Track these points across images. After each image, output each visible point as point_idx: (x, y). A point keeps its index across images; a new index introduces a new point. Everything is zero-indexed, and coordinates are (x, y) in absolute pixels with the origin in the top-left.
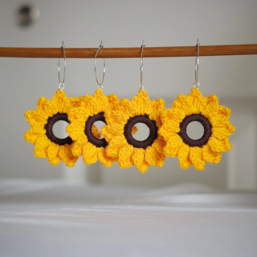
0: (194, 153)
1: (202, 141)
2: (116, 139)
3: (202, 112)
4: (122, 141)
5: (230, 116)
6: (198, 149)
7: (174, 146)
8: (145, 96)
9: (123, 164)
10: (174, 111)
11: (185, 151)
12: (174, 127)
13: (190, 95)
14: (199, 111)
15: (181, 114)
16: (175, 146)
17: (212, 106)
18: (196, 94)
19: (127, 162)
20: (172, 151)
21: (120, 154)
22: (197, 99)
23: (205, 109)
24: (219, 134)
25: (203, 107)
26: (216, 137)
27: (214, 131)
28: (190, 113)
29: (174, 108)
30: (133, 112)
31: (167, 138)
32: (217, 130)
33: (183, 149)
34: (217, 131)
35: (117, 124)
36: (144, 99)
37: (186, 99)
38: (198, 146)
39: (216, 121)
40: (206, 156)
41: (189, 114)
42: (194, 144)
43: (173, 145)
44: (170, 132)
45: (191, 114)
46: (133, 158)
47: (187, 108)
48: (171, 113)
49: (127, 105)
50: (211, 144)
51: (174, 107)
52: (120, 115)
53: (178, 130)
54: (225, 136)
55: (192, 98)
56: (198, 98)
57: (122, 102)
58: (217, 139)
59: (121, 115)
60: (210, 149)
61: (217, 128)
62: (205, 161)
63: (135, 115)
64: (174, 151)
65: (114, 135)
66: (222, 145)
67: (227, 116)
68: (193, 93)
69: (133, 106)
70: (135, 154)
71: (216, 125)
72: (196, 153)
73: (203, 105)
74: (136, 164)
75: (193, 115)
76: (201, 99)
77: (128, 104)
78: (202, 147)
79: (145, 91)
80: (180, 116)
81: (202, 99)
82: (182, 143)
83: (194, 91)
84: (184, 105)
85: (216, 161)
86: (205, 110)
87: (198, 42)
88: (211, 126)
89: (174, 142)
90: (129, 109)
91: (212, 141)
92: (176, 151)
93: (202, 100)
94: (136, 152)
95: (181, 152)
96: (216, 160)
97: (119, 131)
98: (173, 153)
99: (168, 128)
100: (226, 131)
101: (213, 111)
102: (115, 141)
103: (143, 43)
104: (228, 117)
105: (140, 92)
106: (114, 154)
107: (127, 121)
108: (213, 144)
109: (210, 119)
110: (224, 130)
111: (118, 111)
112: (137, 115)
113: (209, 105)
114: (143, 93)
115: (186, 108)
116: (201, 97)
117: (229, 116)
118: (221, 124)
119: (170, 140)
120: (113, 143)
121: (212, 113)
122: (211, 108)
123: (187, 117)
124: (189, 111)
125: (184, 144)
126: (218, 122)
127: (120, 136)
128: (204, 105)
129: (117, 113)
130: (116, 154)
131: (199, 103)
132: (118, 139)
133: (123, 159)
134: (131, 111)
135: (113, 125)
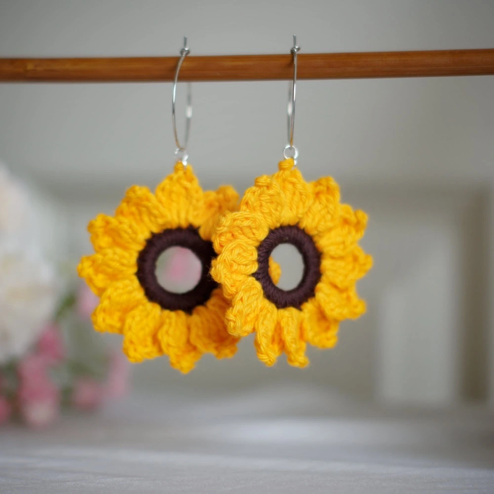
2: (116, 289)
4: (133, 295)
8: (190, 180)
9: (135, 350)
14: (297, 217)
16: (249, 306)
18: (290, 174)
19: (146, 346)
21: (127, 326)
22: (291, 188)
25: (305, 207)
30: (161, 221)
35: (119, 250)
36: (186, 189)
44: (235, 271)
46: (160, 336)
49: (145, 203)
52: (125, 227)
56: (293, 184)
59: (131, 227)
63: (164, 228)
65: (114, 277)
69: (160, 206)
70: (165, 327)
74: (168, 350)
76: (302, 188)
77: (148, 200)
79: (190, 168)
90: (150, 214)
93: (303, 191)
94: (167, 321)
97: (124, 268)
99: (233, 262)
101: (329, 216)
102: (115, 294)
103: (185, 44)
105: (176, 170)
106: (112, 327)
107: (144, 243)
111: (122, 218)
112: (169, 227)
113: (318, 204)
114: (185, 173)
115: (270, 209)
116: (300, 182)
120: (109, 298)
122: (324, 211)
127: (127, 282)
128: (307, 202)
129: (121, 223)
130: (118, 325)
131: (296, 198)
132: (123, 289)
133: (134, 339)
134: (155, 217)
135: (109, 252)
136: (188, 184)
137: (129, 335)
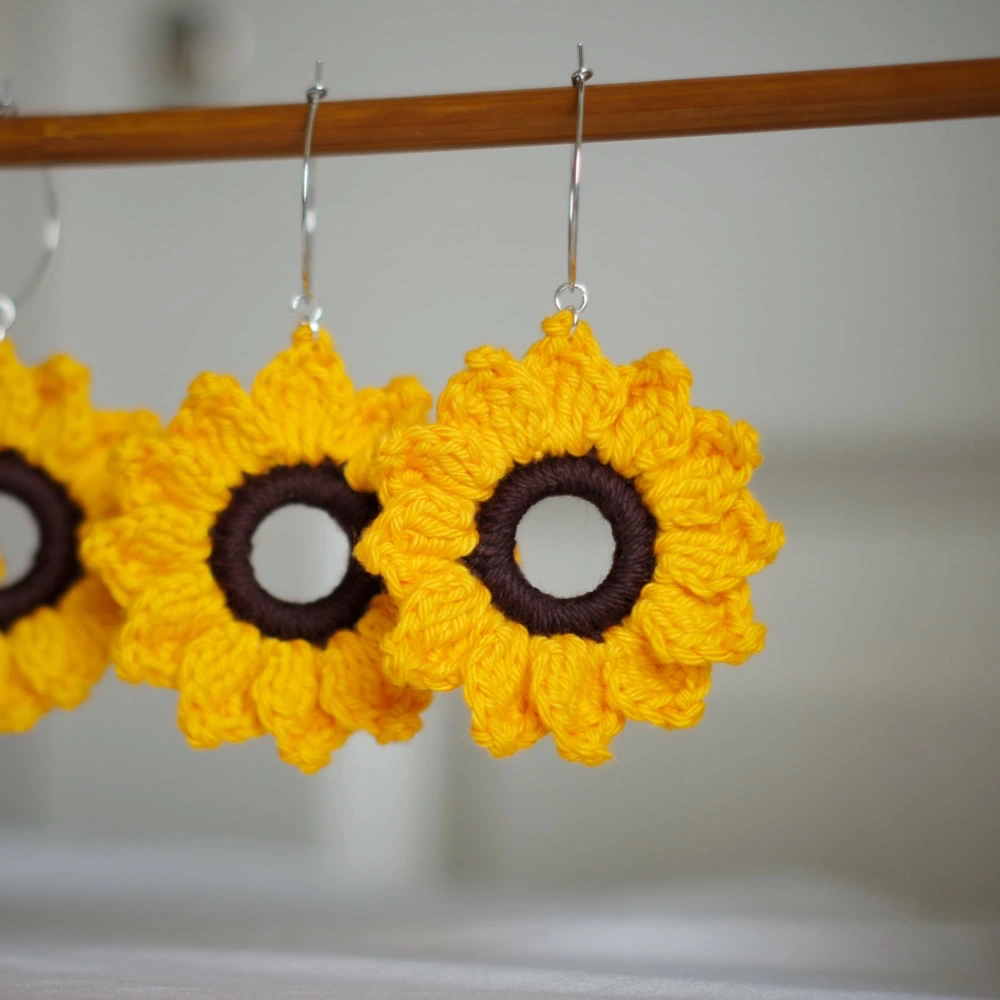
0: (556, 667)
1: (597, 605)
2: (162, 592)
3: (600, 448)
4: (199, 604)
5: (754, 467)
6: (576, 645)
7: (446, 632)
8: (328, 363)
9: (203, 723)
10: (445, 439)
11: (504, 657)
12: (445, 523)
13: (538, 352)
14: (588, 440)
15: (486, 454)
16: (446, 626)
17: (658, 415)
18: (569, 346)
19: (228, 715)
20: (434, 658)
21: (185, 672)
22: (573, 374)
23: (618, 430)
24: (694, 565)
25: (606, 416)
26: (680, 580)
27: (669, 552)
28: (536, 449)
29: (447, 424)
30: (262, 449)
31: (403, 583)
32: (687, 543)
33: (493, 645)
34: (680, 548)
35: (171, 511)
36: (318, 380)
37: (510, 374)
38: (581, 634)
39: (677, 496)
40: (622, 689)
41: (530, 453)
42: (558, 622)
43: (434, 625)
44: (419, 552)
45: (539, 455)
46: (255, 694)
47: (519, 425)
48: (424, 446)
49: (230, 409)
50: (653, 620)
51: (446, 415)
52: (185, 459)
53: (469, 543)
54: (727, 576)
55: (549, 372)
56: (577, 365)
57: (200, 391)
58: (688, 592)
59: (197, 460)
60: (646, 648)
61: (686, 535)
62: (622, 718)
63: (272, 463)
64: (445, 657)
65: (161, 566)
66: (712, 625)
67: (737, 468)
68: (554, 341)
69: (260, 416)
70: (267, 675)
71: (680, 519)
72: (564, 666)
73: (607, 404)
74: (272, 723)
75: (551, 461)
76: (598, 375)
77: (234, 402)
78: (600, 640)
79: (326, 337)
80: (479, 464)
81: (603, 372)
82: (487, 611)
83: (557, 327)
84: (501, 406)
85: (678, 717)
86: (622, 435)
87: (581, 64)
88: (652, 525)
89: (441, 605)
90: (240, 432)
91: (657, 605)
92: (454, 655)
93: (601, 382)
94: (273, 660)
95: (479, 664)
96: (680, 710)
97: (181, 548)
98: (438, 665)
99: (412, 533)
100: (735, 553)
101: (663, 436)
102: (159, 601)
103: (318, 76)
104: (743, 472)
105: (296, 340)
106: (155, 672)
107: (228, 496)
108: (663, 621)
109: (647, 482)
110: (722, 544)
111: (178, 441)
112: (281, 462)
113: (639, 408)
114: (316, 348)
115: (511, 422)
116: (593, 361)
117: (749, 468)
118: (706, 509)
119: (417, 596)
120: (147, 609)
121: (654, 449)
122: (652, 425)
123: (518, 473)
124: (527, 438)
125: (498, 618)
126: (688, 502)
127: (186, 577)
128: (611, 404)
129: (176, 451)
130: (169, 669)
131: (584, 398)
132: (178, 591)
133: (200, 698)
134: (251, 439)
135: (151, 513)
136: (322, 372)
137: (189, 689)
